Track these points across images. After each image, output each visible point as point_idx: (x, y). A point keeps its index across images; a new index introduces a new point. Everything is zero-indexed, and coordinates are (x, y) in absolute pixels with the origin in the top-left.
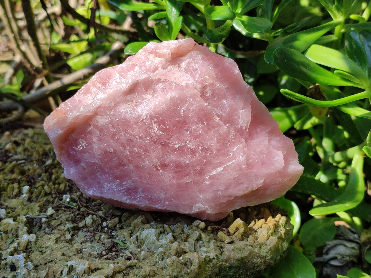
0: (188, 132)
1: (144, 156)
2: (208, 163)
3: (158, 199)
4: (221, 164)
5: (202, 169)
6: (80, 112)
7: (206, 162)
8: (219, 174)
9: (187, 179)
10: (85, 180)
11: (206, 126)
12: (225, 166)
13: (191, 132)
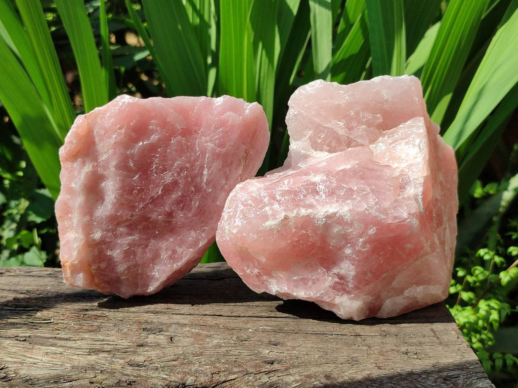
0: (155, 175)
1: (150, 225)
2: (193, 178)
3: (195, 239)
4: (202, 168)
5: (195, 187)
6: (76, 248)
7: (192, 179)
8: (209, 175)
9: (195, 204)
10: (138, 286)
11: (160, 157)
12: (206, 166)
13: (156, 173)
